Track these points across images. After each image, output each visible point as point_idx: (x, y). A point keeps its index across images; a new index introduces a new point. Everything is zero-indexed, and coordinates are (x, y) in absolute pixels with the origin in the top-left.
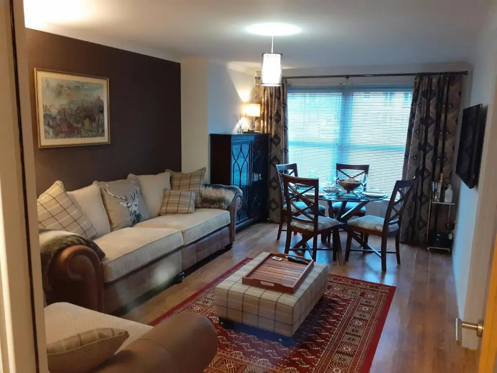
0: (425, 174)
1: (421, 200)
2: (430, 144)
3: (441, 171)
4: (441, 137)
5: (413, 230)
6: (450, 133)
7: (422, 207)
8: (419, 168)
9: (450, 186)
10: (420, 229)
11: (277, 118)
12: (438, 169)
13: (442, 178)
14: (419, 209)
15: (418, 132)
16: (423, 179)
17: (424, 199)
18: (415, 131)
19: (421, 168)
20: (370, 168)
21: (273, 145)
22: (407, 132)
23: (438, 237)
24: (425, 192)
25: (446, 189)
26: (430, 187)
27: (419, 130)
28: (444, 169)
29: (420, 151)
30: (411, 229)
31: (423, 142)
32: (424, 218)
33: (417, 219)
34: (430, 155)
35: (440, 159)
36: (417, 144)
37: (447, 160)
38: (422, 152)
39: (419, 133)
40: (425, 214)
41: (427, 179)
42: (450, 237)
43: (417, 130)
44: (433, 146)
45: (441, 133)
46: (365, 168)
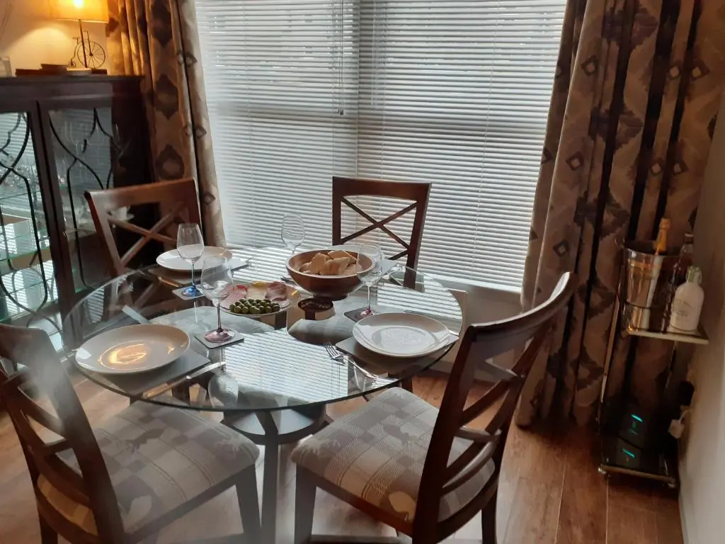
0: (608, 217)
1: (587, 301)
2: (631, 113)
3: (661, 211)
4: (672, 89)
5: (560, 385)
6: (705, 72)
7: (590, 322)
8: (586, 194)
9: (694, 274)
10: (580, 385)
11: (159, 24)
12: (650, 202)
13: (662, 233)
14: (579, 326)
15: (591, 67)
16: (599, 233)
17: (596, 299)
18: (583, 66)
19: (594, 196)
20: (432, 194)
21: (159, 115)
22: (554, 69)
23: (634, 425)
24: (604, 276)
25: (681, 280)
26: (620, 261)
27: (595, 60)
28: (674, 201)
29: (594, 139)
30: (552, 381)
31: (607, 106)
32: (594, 355)
33: (574, 355)
34: (628, 151)
35: (662, 168)
36: (586, 112)
37: (684, 168)
38: (601, 143)
39: (596, 71)
40: (596, 342)
41: (612, 235)
42: (676, 428)
43: (588, 62)
44: (643, 120)
45: (674, 72)
46: (419, 193)
